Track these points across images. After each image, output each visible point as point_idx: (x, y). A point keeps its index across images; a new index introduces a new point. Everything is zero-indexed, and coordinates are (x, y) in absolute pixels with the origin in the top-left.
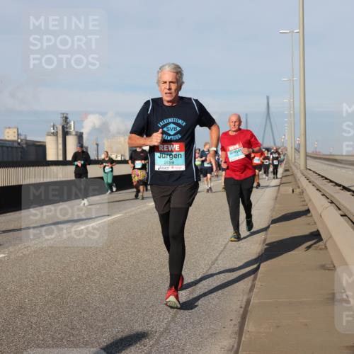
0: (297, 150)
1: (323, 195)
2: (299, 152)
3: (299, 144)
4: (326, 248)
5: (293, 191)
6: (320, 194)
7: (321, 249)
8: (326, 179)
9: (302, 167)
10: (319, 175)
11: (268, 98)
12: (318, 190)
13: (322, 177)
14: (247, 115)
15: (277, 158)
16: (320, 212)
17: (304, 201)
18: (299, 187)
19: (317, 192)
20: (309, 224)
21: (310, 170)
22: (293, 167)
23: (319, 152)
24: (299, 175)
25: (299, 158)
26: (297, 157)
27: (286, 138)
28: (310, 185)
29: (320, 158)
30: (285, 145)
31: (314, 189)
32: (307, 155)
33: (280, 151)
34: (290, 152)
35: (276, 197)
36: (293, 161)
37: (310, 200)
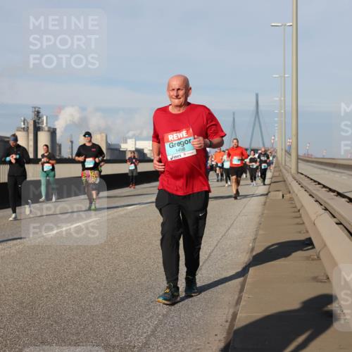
0: (288, 153)
1: (316, 201)
2: (290, 155)
3: (290, 146)
4: (319, 258)
5: (283, 196)
6: (313, 200)
7: (313, 260)
8: (319, 184)
9: (293, 171)
10: (312, 179)
11: (257, 95)
12: (310, 195)
13: (315, 181)
14: (234, 114)
15: (265, 162)
16: (313, 219)
17: (296, 207)
18: (290, 192)
19: (310, 197)
20: (300, 232)
21: (302, 174)
22: (284, 171)
23: (312, 155)
24: (290, 179)
25: (290, 161)
26: (288, 159)
27: (276, 139)
28: (303, 190)
29: (312, 162)
30: (275, 146)
31: (307, 194)
32: (298, 158)
33: (268, 153)
34: (280, 154)
35: (265, 203)
36: (284, 164)
37: (302, 206)
